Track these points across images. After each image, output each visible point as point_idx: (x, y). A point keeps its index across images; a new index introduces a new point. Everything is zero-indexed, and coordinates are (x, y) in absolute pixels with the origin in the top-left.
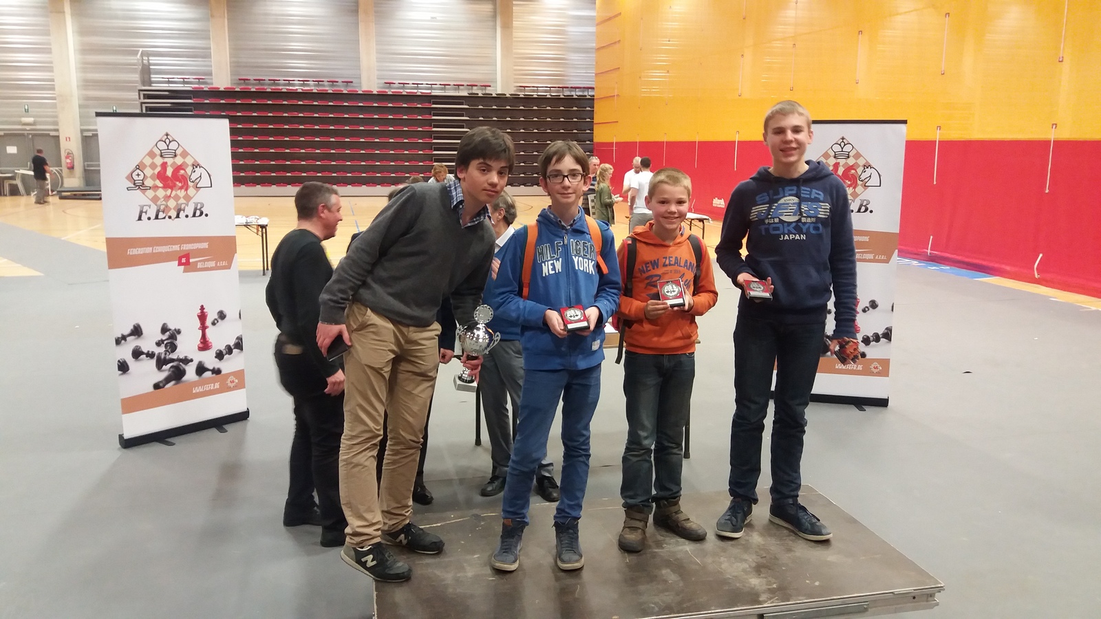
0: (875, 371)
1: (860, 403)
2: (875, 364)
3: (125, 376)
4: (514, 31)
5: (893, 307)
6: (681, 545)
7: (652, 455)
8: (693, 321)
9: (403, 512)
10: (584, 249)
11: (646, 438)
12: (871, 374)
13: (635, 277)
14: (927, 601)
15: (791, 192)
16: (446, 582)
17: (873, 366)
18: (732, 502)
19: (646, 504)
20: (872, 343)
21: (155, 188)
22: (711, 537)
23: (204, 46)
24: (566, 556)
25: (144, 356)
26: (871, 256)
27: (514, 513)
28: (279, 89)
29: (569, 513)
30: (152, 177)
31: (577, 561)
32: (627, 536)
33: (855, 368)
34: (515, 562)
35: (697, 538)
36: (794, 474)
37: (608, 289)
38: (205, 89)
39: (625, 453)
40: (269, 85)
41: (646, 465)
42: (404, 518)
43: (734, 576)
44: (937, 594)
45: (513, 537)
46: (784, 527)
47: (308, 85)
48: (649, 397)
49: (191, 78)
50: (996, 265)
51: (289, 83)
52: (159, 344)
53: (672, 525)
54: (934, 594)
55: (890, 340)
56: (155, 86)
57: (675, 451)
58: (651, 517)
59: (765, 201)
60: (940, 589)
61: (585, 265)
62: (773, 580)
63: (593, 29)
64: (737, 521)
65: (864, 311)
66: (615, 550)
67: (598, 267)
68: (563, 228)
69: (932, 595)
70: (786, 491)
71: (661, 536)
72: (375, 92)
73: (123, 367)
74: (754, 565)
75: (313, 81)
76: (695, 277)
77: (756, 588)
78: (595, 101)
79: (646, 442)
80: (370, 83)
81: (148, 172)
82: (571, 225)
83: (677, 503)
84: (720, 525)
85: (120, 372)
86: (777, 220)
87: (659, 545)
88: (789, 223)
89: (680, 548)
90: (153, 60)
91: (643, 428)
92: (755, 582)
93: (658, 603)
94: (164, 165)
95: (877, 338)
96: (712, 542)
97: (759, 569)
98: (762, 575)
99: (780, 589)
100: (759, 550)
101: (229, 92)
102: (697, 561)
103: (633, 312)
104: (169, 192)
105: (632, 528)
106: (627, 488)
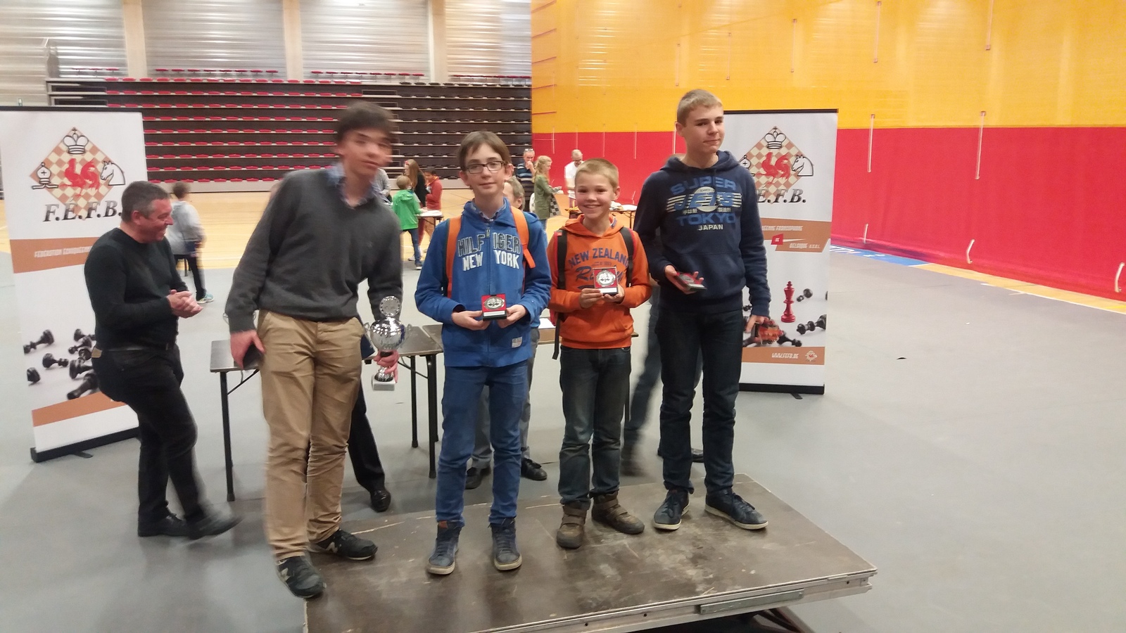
0: (811, 359)
1: (797, 391)
2: (811, 352)
3: (35, 387)
4: (447, 18)
5: (826, 295)
6: (619, 540)
7: (590, 450)
8: (627, 313)
9: (332, 520)
10: (508, 243)
11: (582, 433)
12: (807, 362)
13: (567, 270)
14: (861, 585)
15: (706, 183)
16: (379, 589)
17: (808, 354)
18: (669, 494)
19: (584, 499)
20: (807, 332)
21: (63, 186)
22: (648, 528)
23: (116, 35)
24: (503, 557)
25: (57, 364)
26: (804, 246)
27: (449, 514)
28: (199, 80)
29: (503, 514)
30: (59, 175)
31: (514, 561)
32: (565, 533)
33: (791, 357)
34: (450, 565)
35: (635, 531)
36: (727, 465)
37: (537, 284)
38: (120, 81)
39: (562, 449)
40: (189, 75)
41: (583, 460)
42: (332, 525)
43: (671, 568)
44: (869, 578)
45: (449, 539)
46: (720, 517)
47: (229, 75)
48: (584, 391)
49: (104, 69)
50: (930, 252)
51: (209, 73)
52: (72, 351)
53: (609, 519)
54: (867, 578)
55: (824, 328)
56: (64, 78)
57: (613, 446)
58: (589, 514)
59: (682, 191)
60: (873, 573)
61: (509, 259)
62: (709, 570)
63: (528, 17)
64: (674, 512)
65: (799, 300)
66: (553, 548)
67: (524, 260)
68: (486, 221)
69: (865, 580)
70: (720, 482)
71: (599, 531)
72: (301, 82)
73: (33, 377)
74: (691, 556)
75: (236, 71)
76: (627, 269)
77: (693, 579)
78: (533, 91)
79: (582, 437)
80: (296, 72)
81: (55, 169)
82: (494, 218)
83: (614, 498)
84: (658, 518)
85: (30, 382)
86: (695, 211)
87: (598, 540)
88: (707, 213)
89: (618, 542)
90: (61, 49)
91: (580, 423)
92: (692, 573)
93: (596, 599)
94: (72, 162)
95: (812, 326)
96: (650, 535)
97: (696, 560)
98: (699, 566)
99: (716, 579)
100: (695, 541)
101: (145, 85)
102: (636, 555)
103: (568, 303)
104: (78, 190)
105: (570, 525)
106: (564, 484)
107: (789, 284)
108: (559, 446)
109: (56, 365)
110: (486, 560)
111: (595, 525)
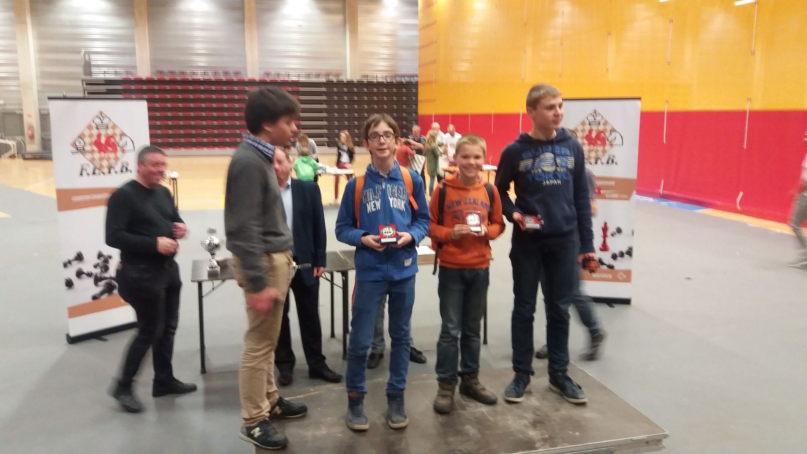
0: (621, 278)
1: (611, 302)
2: (621, 274)
3: (70, 291)
4: (359, 34)
5: (633, 232)
6: (479, 408)
7: (459, 342)
8: (487, 244)
10: (398, 192)
11: (453, 329)
12: (618, 280)
13: (445, 212)
14: (657, 445)
15: (548, 150)
16: (307, 439)
17: (619, 275)
18: (516, 375)
19: (454, 378)
20: (618, 258)
21: (93, 152)
22: (501, 401)
23: (131, 46)
24: (395, 418)
26: (616, 196)
27: (355, 387)
28: (187, 79)
29: (396, 387)
30: (91, 144)
31: (403, 421)
32: (440, 402)
33: (606, 277)
34: (366, 422)
35: (491, 402)
37: (420, 219)
38: (132, 79)
39: (439, 340)
41: (454, 348)
43: (517, 430)
44: (664, 440)
45: (357, 405)
47: (208, 75)
48: (455, 299)
49: (122, 71)
50: (710, 200)
51: (194, 74)
52: (95, 267)
53: (472, 393)
54: (662, 440)
55: (631, 256)
57: (475, 339)
58: (457, 389)
59: (530, 156)
60: (666, 436)
61: (398, 203)
62: (545, 432)
63: (416, 33)
64: (519, 389)
65: (612, 235)
67: (410, 204)
68: (382, 177)
69: (659, 441)
71: (464, 401)
72: (257, 80)
73: (69, 284)
74: (531, 421)
75: (212, 72)
76: (489, 213)
77: (533, 438)
78: (419, 85)
79: (453, 332)
80: (253, 73)
81: (87, 140)
82: (388, 175)
83: (476, 377)
84: (507, 393)
85: (67, 288)
86: (540, 170)
87: (463, 407)
88: (549, 173)
89: (478, 410)
91: (451, 321)
92: (532, 433)
93: (461, 450)
94: (99, 136)
95: (622, 255)
96: (501, 404)
97: (535, 424)
98: (537, 428)
99: (551, 438)
100: (535, 410)
101: (149, 81)
102: (491, 419)
103: (443, 236)
104: (103, 154)
105: (444, 396)
106: (439, 366)
107: (606, 224)
108: (436, 338)
109: (84, 276)
110: (383, 420)
111: (461, 396)
